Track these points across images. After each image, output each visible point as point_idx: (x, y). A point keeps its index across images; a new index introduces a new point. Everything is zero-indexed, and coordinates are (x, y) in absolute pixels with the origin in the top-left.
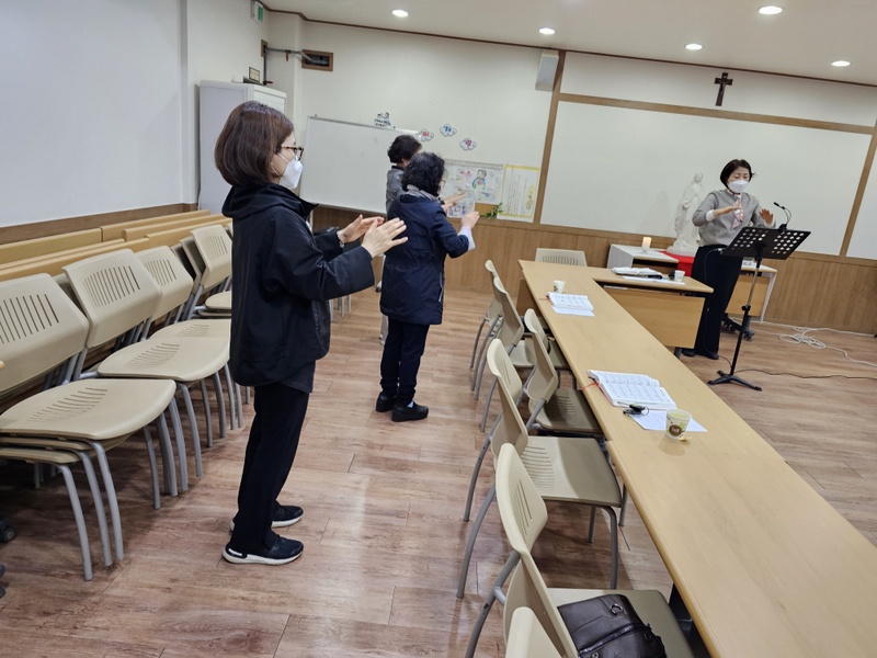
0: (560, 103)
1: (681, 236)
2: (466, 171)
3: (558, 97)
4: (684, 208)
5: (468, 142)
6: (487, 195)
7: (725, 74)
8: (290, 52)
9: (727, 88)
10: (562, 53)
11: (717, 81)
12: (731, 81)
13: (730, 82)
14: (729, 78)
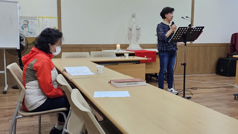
1: (131, 42)
4: (131, 29)
6: (31, 33)
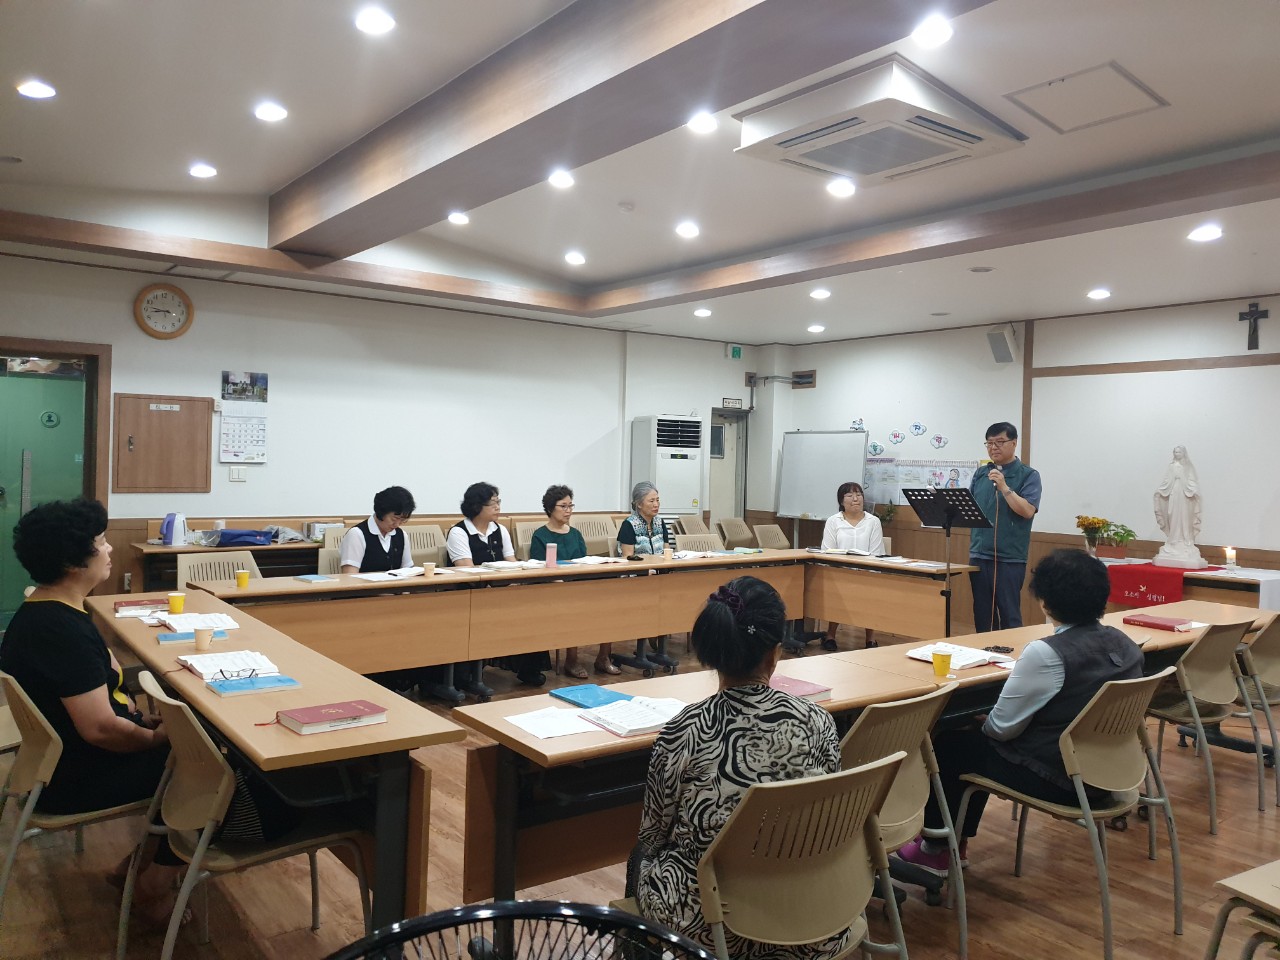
0: (1037, 382)
1: (1168, 538)
2: (938, 473)
3: (1030, 373)
4: (1163, 498)
5: (939, 439)
7: (1255, 305)
8: (767, 378)
9: (1262, 322)
10: (1030, 324)
11: (1242, 317)
12: (1267, 311)
13: (1265, 314)
14: (1262, 308)
